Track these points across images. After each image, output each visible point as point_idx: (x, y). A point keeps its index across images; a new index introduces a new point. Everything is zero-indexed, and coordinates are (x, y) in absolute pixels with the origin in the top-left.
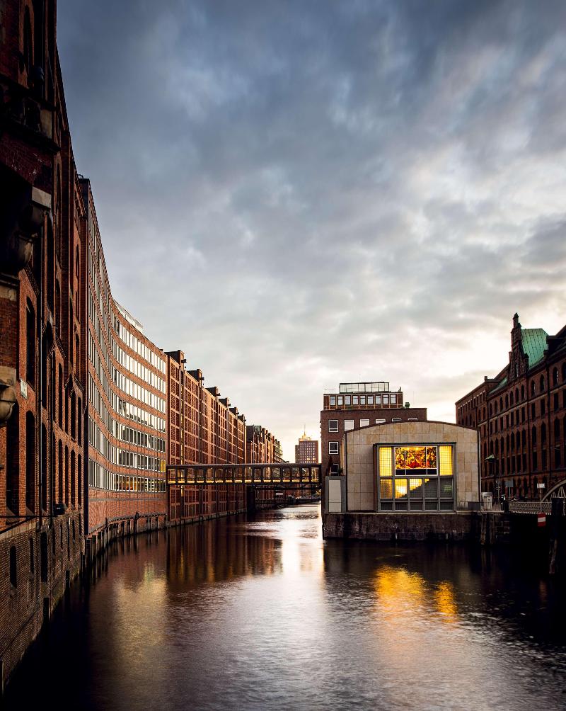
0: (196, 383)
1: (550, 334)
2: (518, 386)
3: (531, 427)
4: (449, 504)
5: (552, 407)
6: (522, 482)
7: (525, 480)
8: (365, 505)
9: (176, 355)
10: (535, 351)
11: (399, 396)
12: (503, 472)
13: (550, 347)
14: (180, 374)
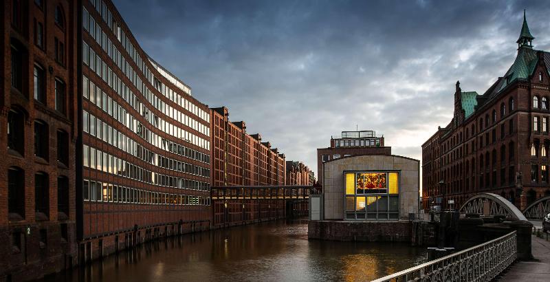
0: (240, 131)
1: (479, 94)
2: (458, 132)
3: (466, 160)
4: (396, 215)
5: (479, 147)
6: (460, 199)
7: (461, 197)
8: (336, 216)
9: (221, 110)
10: (469, 107)
11: (382, 139)
12: (449, 192)
13: (478, 103)
14: (225, 124)
